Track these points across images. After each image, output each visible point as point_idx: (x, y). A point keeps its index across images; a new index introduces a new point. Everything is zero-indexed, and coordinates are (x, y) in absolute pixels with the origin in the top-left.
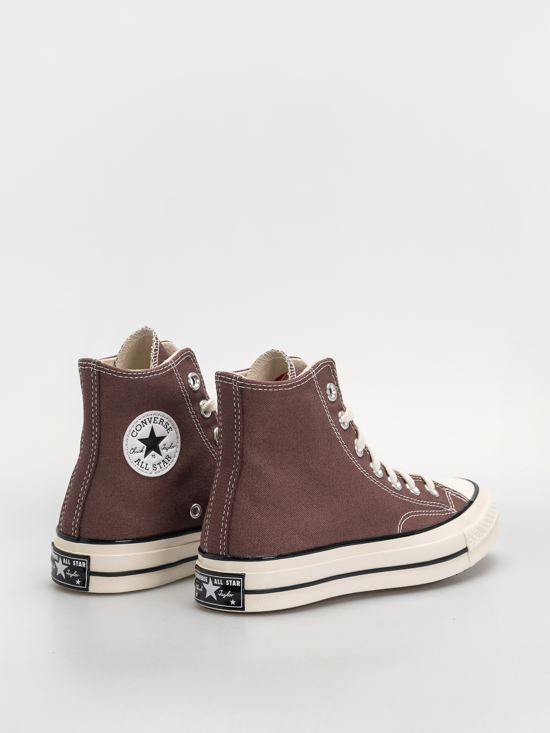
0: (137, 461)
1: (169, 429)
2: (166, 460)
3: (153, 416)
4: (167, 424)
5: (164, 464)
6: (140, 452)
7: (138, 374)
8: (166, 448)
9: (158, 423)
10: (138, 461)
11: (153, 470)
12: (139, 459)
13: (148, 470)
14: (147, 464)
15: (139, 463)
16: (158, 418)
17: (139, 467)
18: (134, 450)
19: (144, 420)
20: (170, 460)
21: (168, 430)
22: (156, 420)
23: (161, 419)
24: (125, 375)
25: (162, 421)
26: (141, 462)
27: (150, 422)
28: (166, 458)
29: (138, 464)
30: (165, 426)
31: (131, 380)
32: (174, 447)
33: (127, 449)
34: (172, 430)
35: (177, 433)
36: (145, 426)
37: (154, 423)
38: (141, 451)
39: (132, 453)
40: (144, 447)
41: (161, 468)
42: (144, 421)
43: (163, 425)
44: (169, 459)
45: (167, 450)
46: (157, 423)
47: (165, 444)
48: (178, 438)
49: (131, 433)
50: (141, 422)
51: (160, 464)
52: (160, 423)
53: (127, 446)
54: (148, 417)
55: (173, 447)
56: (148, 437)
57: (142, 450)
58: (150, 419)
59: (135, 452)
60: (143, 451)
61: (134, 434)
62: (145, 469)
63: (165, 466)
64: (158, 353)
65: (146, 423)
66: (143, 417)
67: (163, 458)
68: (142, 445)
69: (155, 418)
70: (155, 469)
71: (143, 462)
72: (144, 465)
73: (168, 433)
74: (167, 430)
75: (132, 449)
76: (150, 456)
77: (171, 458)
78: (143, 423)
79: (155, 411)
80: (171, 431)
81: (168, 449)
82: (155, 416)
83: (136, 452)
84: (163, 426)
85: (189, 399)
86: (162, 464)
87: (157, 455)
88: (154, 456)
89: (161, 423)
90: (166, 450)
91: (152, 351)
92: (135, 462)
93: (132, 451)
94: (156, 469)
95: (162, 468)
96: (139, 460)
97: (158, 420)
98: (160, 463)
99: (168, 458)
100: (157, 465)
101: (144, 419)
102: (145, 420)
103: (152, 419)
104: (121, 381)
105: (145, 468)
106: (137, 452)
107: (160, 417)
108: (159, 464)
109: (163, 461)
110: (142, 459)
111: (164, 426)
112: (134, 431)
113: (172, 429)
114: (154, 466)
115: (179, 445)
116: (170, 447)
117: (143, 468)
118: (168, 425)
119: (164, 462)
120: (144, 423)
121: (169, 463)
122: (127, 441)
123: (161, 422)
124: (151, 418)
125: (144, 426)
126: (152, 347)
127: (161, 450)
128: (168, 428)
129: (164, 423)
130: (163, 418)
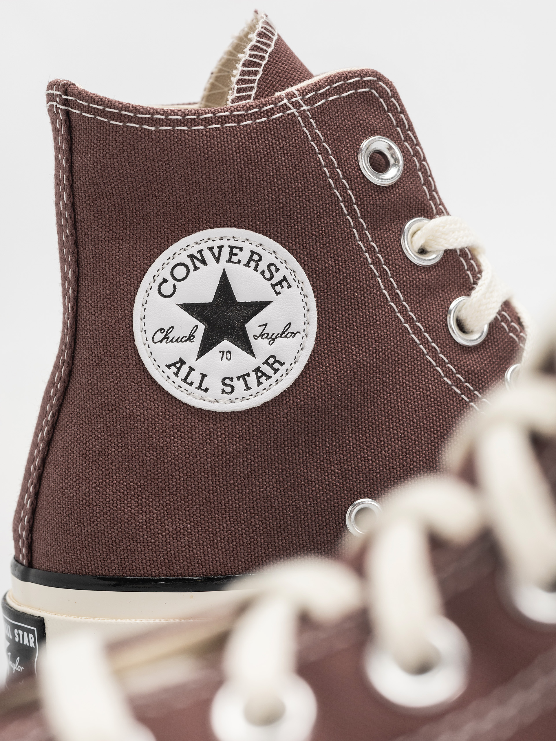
0: (174, 364)
1: (280, 283)
2: (266, 369)
3: (226, 244)
4: (273, 268)
5: (258, 378)
6: (186, 341)
7: (170, 117)
8: (268, 334)
9: (242, 263)
10: (178, 365)
11: (223, 391)
12: (180, 358)
13: (206, 390)
14: (204, 376)
15: (179, 369)
16: (241, 249)
17: (178, 381)
18: (166, 335)
19: (198, 252)
20: (278, 370)
21: (276, 284)
22: (236, 254)
23: (253, 253)
24: (130, 119)
25: (256, 257)
26: (185, 370)
27: (218, 260)
28: (266, 362)
29: (176, 374)
30: (268, 275)
31: (147, 133)
32: (294, 334)
33: (145, 328)
34: (289, 287)
35: (305, 296)
36: (199, 268)
37: (230, 261)
38: (190, 338)
39: (161, 341)
40: (197, 326)
41: (248, 388)
42: (198, 256)
43: (260, 269)
44: (276, 366)
45: (274, 340)
46: (239, 262)
47: (266, 325)
48: (308, 310)
49: (156, 286)
50: (188, 256)
51: (246, 377)
52: (248, 263)
53: (144, 321)
54: (210, 244)
55: (292, 333)
56: (211, 301)
57: (190, 336)
58: (216, 251)
59: (169, 340)
60: (194, 337)
61: (167, 289)
62: (200, 387)
63: (261, 383)
64: (261, 73)
65: (204, 262)
66: (197, 243)
67: (258, 361)
68: (191, 321)
69: (232, 248)
70: (228, 389)
71: (191, 369)
72: (195, 377)
73: (278, 294)
74: (273, 286)
75: (161, 329)
76: (214, 353)
77: (282, 364)
78: (195, 260)
79: (233, 229)
80: (285, 288)
81: (276, 338)
82: (233, 243)
83: (171, 341)
84: (260, 271)
85: (358, 206)
86: (252, 380)
87: (237, 352)
88: (227, 354)
89: (253, 264)
90: (267, 341)
91: (237, 65)
92: (169, 367)
93: (160, 336)
94: (232, 392)
95: (251, 388)
96: (182, 362)
97: (244, 256)
98: (248, 375)
99: (274, 363)
100: (235, 379)
101: (198, 248)
102: (200, 252)
103: (223, 249)
104: (118, 135)
105: (196, 384)
106: (176, 341)
107: (247, 248)
108: (243, 377)
109: (257, 370)
110: (191, 360)
111: (263, 273)
112: (165, 281)
113: (288, 283)
114: (227, 381)
115: (313, 329)
116: (283, 333)
117: (191, 384)
118: (277, 270)
119: (260, 374)
120: (198, 259)
121: (275, 377)
122: (145, 306)
123: (252, 262)
124: (220, 248)
125: (196, 268)
126: (240, 56)
127: (251, 339)
128: (274, 281)
129: (263, 266)
130: (259, 250)
